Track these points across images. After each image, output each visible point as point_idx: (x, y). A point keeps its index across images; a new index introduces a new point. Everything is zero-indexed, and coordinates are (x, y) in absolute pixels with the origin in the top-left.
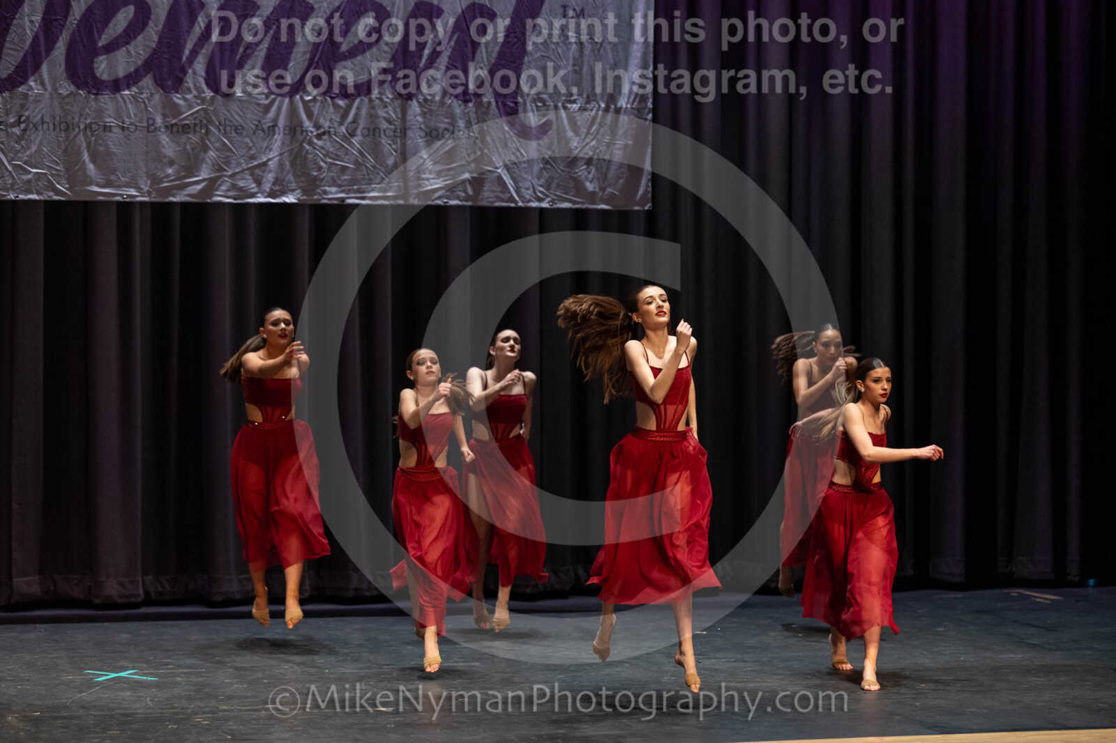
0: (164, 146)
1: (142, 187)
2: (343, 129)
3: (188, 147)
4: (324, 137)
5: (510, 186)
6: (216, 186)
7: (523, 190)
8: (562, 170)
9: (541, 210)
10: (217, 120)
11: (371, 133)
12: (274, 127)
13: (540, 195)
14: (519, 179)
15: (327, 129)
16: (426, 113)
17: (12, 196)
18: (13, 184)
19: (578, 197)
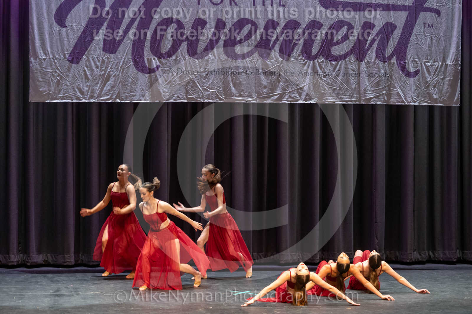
0: (262, 80)
1: (254, 97)
2: (334, 73)
3: (272, 81)
4: (327, 77)
5: (402, 97)
6: (283, 96)
7: (407, 98)
8: (423, 90)
9: (415, 106)
10: (283, 69)
11: (346, 75)
12: (306, 73)
13: (414, 100)
14: (406, 93)
15: (328, 73)
16: (368, 67)
17: (202, 101)
18: (202, 96)
19: (430, 101)
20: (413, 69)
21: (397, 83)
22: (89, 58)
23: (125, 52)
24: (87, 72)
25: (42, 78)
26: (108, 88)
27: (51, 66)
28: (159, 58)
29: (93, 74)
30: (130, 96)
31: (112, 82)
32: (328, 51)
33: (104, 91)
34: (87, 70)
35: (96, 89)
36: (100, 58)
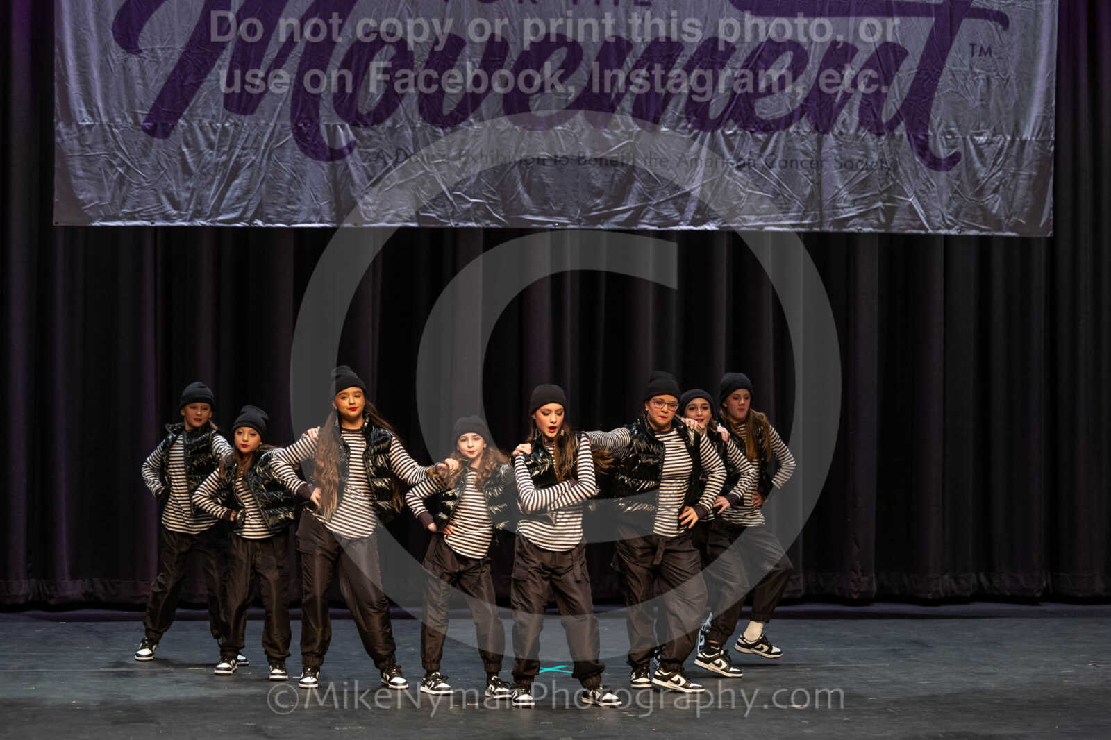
0: (593, 178)
1: (573, 215)
2: (762, 161)
3: (616, 178)
4: (744, 169)
5: (920, 214)
6: (642, 214)
7: (933, 218)
8: (971, 200)
9: (946, 237)
11: (789, 161)
12: (696, 160)
13: (948, 222)
14: (930, 207)
15: (746, 161)
16: (841, 146)
17: (452, 224)
18: (453, 213)
19: (985, 225)
20: (946, 150)
21: (907, 185)
22: (191, 125)
23: (275, 111)
24: (188, 157)
25: (84, 170)
26: (236, 194)
27: (105, 141)
28: (354, 125)
29: (200, 162)
30: (286, 213)
31: (245, 179)
32: (746, 110)
33: (225, 202)
34: (187, 153)
35: (208, 196)
36: (218, 124)
